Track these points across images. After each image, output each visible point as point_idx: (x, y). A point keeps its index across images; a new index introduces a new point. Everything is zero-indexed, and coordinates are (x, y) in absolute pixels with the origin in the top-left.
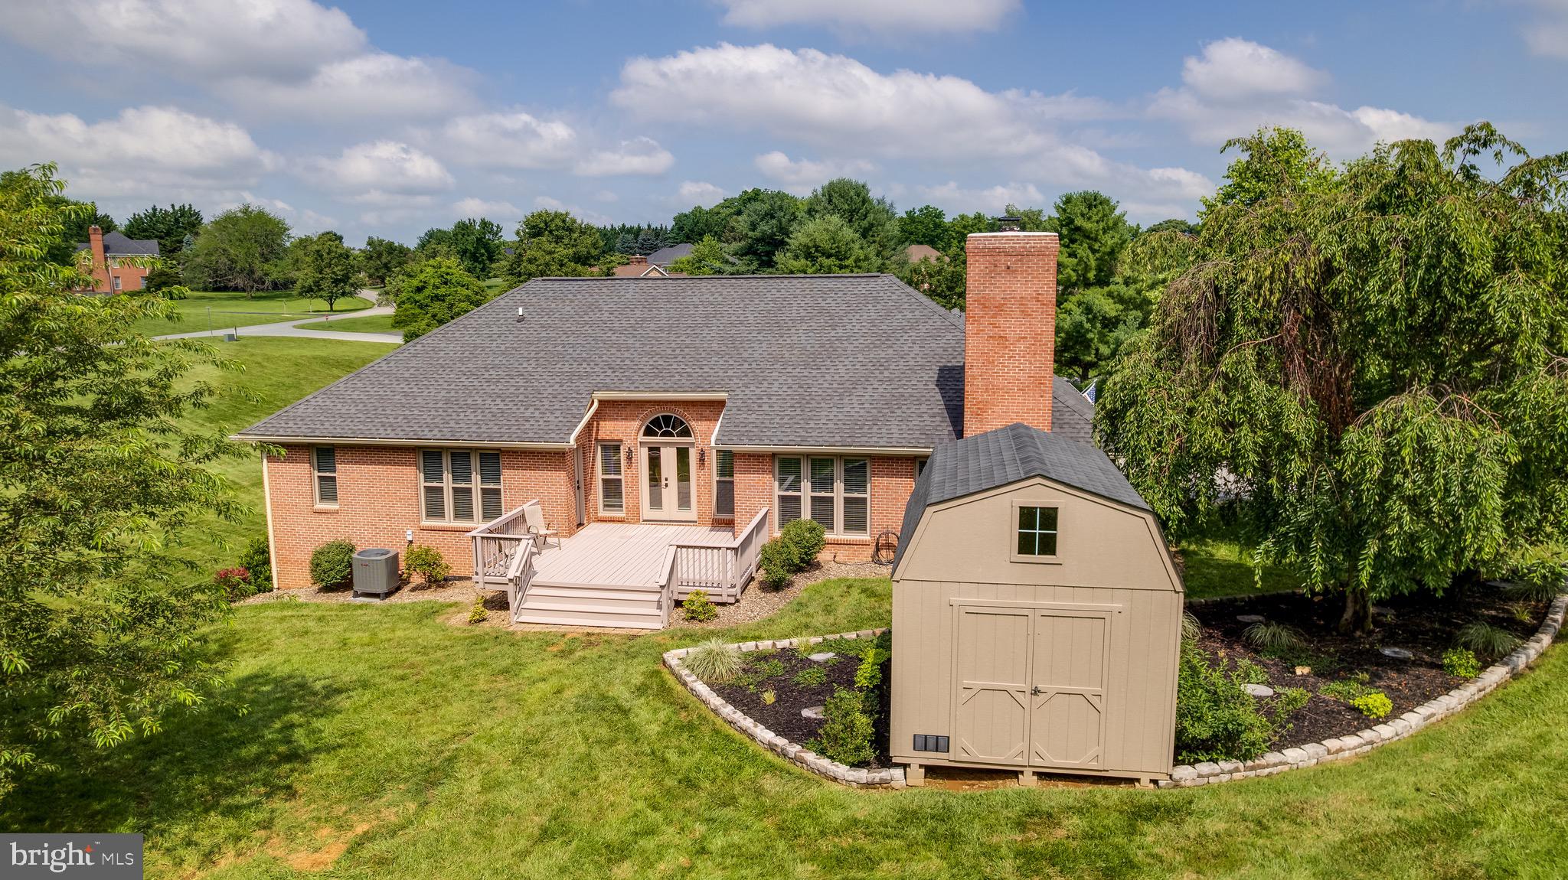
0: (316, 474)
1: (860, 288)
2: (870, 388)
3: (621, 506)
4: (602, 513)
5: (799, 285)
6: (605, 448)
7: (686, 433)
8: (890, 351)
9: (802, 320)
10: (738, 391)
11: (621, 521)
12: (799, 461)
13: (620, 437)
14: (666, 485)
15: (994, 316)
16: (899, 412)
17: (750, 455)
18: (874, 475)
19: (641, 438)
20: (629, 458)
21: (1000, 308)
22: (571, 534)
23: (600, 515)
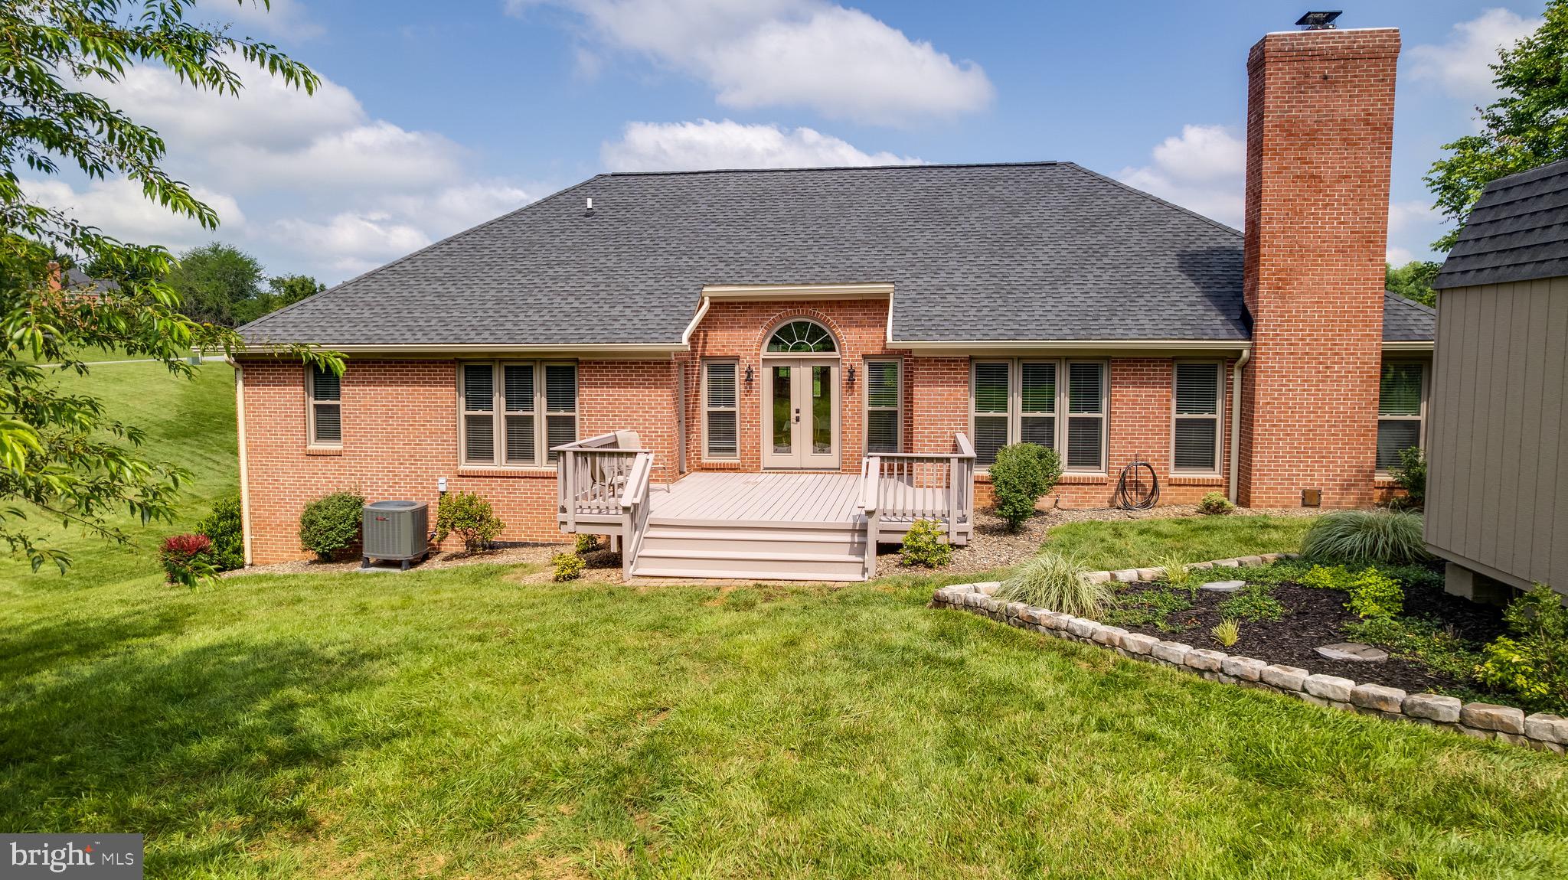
0: (312, 402)
1: (1034, 176)
2: (1090, 277)
3: (734, 450)
4: (707, 459)
5: (953, 175)
6: (713, 369)
7: (827, 345)
8: (1101, 237)
9: (970, 207)
10: (907, 282)
11: (734, 469)
12: (1005, 368)
13: (737, 351)
14: (798, 419)
15: (1304, 148)
16: (1142, 302)
17: (937, 360)
18: (1113, 382)
19: (764, 353)
20: (749, 380)
21: (1312, 135)
22: (675, 480)
23: (704, 461)
